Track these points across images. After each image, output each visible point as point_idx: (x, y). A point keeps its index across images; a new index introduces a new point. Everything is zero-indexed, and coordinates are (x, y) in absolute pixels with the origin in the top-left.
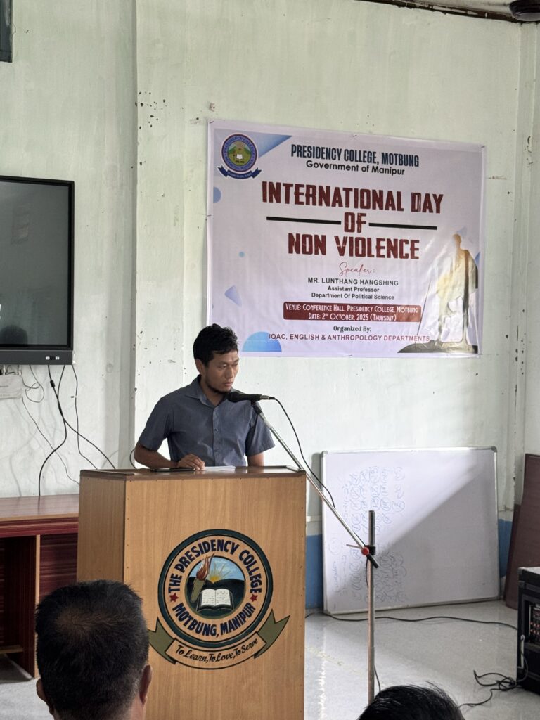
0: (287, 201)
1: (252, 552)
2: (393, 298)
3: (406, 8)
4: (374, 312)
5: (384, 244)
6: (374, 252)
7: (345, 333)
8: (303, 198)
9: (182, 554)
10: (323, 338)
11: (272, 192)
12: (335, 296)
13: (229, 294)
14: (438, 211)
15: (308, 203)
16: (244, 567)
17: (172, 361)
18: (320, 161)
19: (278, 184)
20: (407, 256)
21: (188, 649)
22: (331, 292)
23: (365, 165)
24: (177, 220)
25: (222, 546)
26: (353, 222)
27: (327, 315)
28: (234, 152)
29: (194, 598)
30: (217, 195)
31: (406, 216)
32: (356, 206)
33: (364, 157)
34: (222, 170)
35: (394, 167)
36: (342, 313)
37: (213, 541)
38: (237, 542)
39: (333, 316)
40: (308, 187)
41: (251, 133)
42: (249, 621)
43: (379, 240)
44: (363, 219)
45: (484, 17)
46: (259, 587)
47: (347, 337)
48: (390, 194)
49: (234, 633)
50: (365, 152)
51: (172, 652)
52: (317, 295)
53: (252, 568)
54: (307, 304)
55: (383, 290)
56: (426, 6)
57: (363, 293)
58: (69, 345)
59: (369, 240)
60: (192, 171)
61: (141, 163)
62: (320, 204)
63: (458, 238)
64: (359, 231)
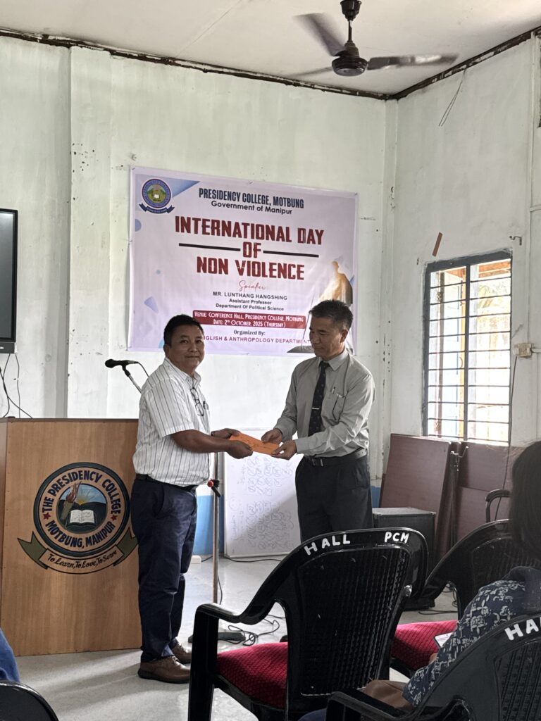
0: (196, 232)
1: (113, 481)
2: (282, 309)
3: (292, 86)
4: (267, 320)
5: (275, 267)
6: (267, 273)
7: (244, 336)
8: (209, 230)
9: (54, 481)
10: (226, 339)
11: (183, 224)
12: (236, 307)
13: (148, 302)
14: (320, 243)
15: (213, 234)
16: (106, 493)
17: (99, 354)
18: (223, 201)
19: (189, 219)
20: (294, 277)
21: (58, 557)
22: (232, 304)
23: (260, 205)
24: (105, 243)
25: (87, 475)
26: (250, 250)
27: (229, 321)
28: (152, 192)
29: (64, 516)
30: (138, 225)
31: (294, 246)
32: (253, 237)
33: (259, 199)
34: (142, 206)
35: (283, 207)
36: (241, 320)
37: (80, 472)
38: (100, 473)
39: (234, 323)
40: (213, 221)
41: (167, 179)
42: (110, 536)
43: (271, 264)
44: (259, 247)
45: (356, 95)
46: (119, 509)
47: (246, 339)
48: (280, 229)
49: (97, 545)
50: (259, 196)
51: (45, 559)
52: (220, 306)
53: (112, 494)
54: (212, 312)
55: (275, 303)
56: (309, 85)
57: (258, 305)
58: (13, 338)
59: (264, 264)
60: (117, 206)
61: (74, 199)
62: (223, 235)
63: (336, 264)
64: (255, 256)
